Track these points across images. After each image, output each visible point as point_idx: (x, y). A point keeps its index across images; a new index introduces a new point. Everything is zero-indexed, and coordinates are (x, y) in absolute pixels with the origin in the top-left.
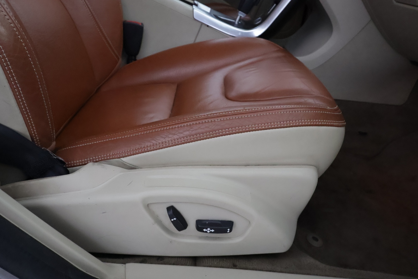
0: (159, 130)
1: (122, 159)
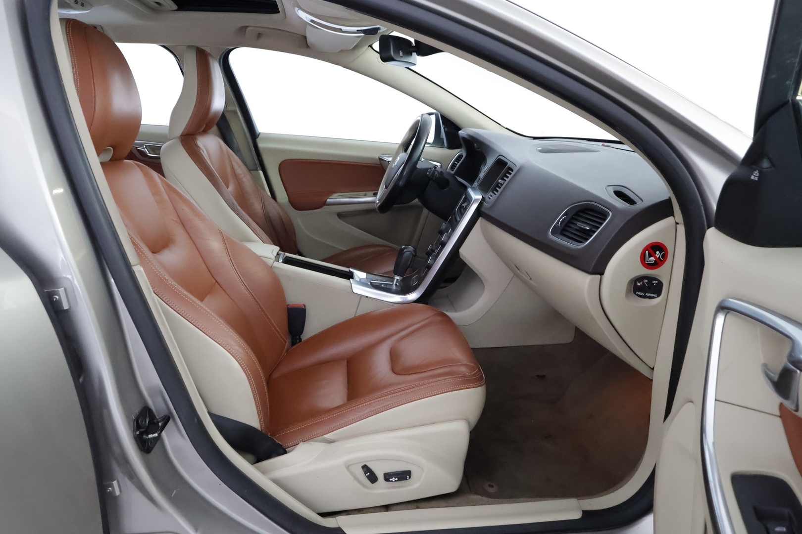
1: (323, 436)
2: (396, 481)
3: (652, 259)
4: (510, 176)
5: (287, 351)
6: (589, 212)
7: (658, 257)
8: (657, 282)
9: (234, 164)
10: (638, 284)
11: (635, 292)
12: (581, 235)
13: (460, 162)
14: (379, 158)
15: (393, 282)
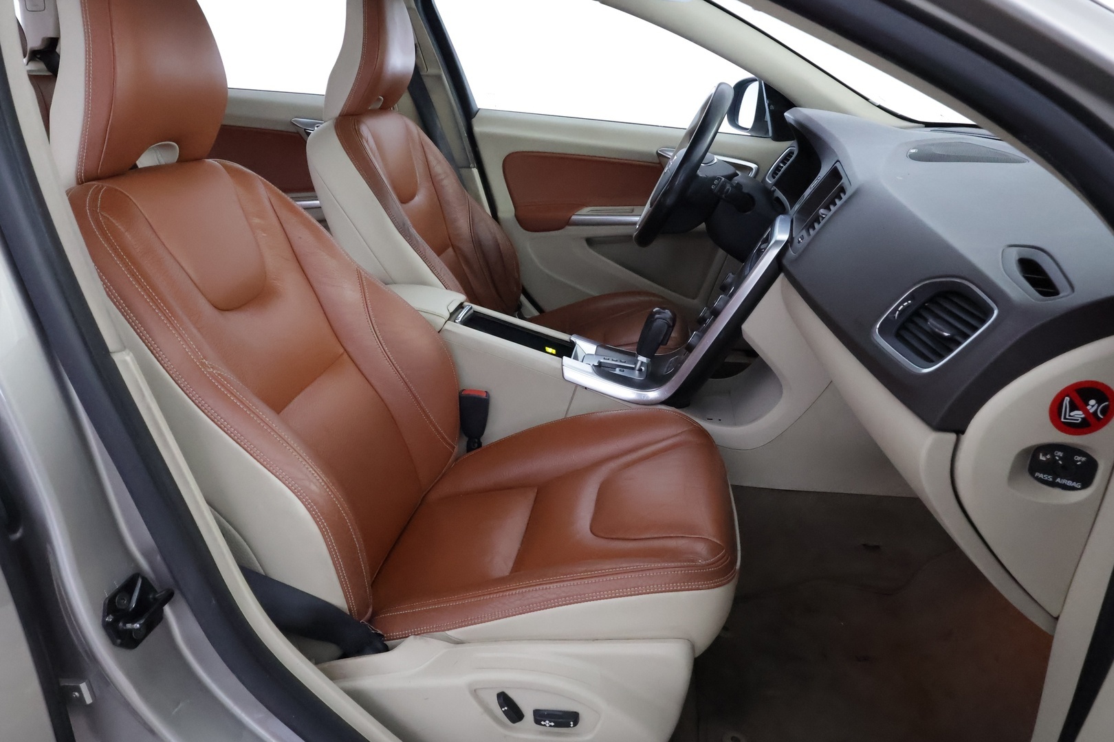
0: (488, 597)
1: (447, 632)
2: (550, 726)
3: (1078, 415)
4: (838, 203)
5: (456, 459)
6: (956, 300)
7: (1091, 411)
8: (1084, 459)
9: (431, 158)
10: (1042, 458)
11: (1032, 471)
12: (934, 347)
13: (788, 163)
14: (657, 152)
15: (636, 364)
